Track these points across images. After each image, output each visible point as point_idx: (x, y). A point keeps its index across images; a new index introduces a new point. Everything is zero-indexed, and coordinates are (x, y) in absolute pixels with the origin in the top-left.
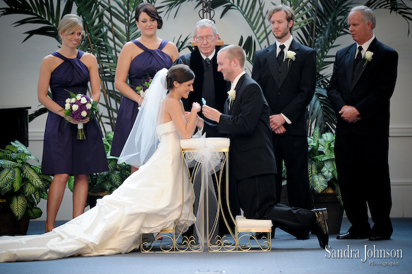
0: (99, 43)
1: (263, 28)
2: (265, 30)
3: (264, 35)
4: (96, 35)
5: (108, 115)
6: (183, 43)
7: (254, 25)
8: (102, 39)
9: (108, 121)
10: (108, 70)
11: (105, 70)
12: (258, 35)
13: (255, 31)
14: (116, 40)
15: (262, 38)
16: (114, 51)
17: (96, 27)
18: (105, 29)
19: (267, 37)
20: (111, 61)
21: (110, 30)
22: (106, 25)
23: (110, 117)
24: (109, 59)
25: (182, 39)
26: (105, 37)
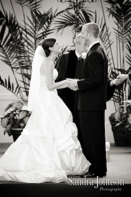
0: (20, 48)
1: (108, 42)
2: (109, 43)
3: (109, 45)
4: (18, 44)
5: (24, 87)
6: (65, 49)
7: (103, 40)
8: (21, 46)
9: (24, 90)
10: (24, 63)
11: (23, 63)
12: (105, 45)
13: (104, 43)
14: (29, 47)
15: (107, 47)
16: (28, 53)
17: (18, 40)
18: (23, 41)
19: (110, 46)
20: (26, 58)
21: (26, 41)
22: (24, 39)
23: (25, 88)
24: (25, 57)
25: (65, 47)
26: (23, 45)
